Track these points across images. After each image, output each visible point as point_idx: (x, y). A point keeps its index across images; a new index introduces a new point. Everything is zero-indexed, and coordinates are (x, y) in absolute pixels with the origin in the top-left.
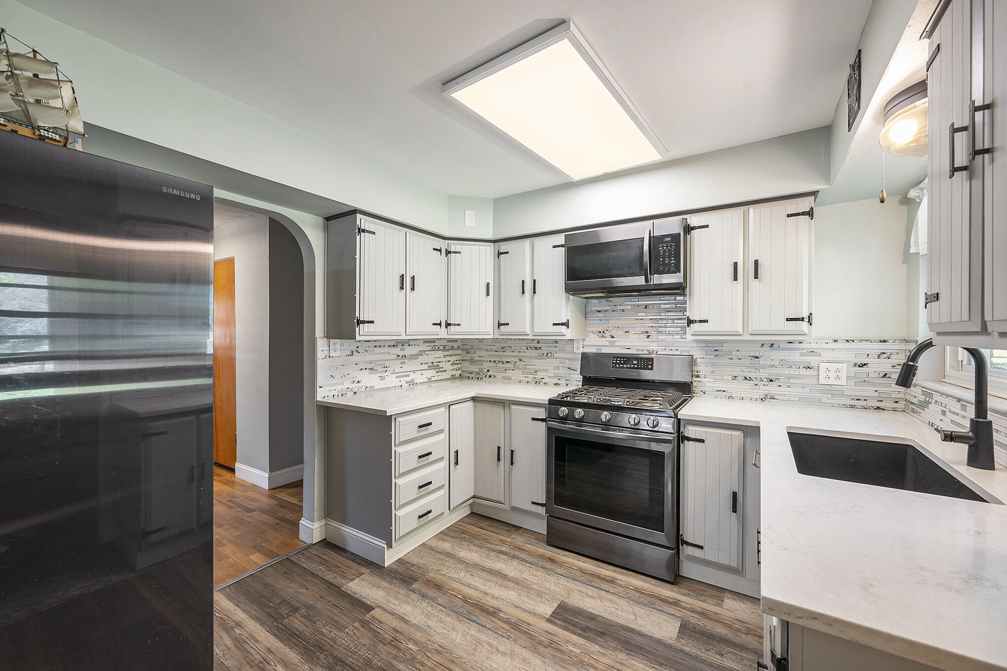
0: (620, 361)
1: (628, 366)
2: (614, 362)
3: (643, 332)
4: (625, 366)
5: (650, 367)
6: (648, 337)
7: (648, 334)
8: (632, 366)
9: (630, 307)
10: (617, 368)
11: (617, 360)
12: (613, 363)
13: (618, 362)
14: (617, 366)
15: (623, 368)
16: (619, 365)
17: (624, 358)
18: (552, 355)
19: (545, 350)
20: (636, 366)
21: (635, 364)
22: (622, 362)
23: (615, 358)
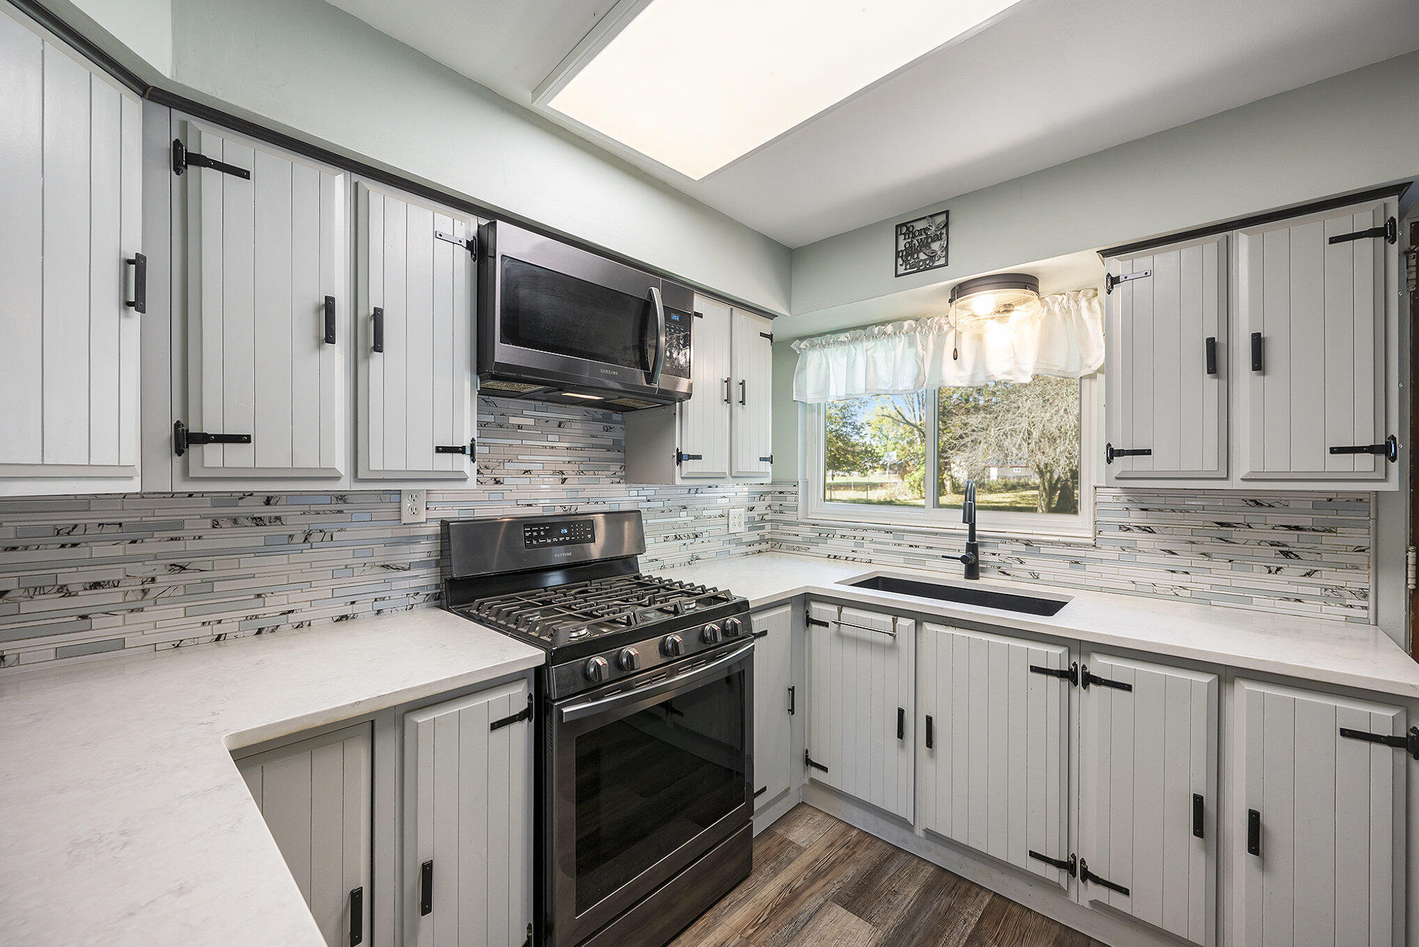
0: (539, 533)
1: (555, 540)
2: (527, 534)
3: (555, 473)
4: (549, 541)
5: (589, 536)
6: (564, 480)
7: (564, 476)
8: (561, 539)
9: (531, 422)
10: (535, 547)
11: (532, 531)
12: (526, 538)
13: (535, 534)
14: (535, 542)
15: (546, 545)
16: (538, 541)
17: (544, 525)
18: (328, 537)
19: (296, 523)
20: (568, 538)
21: (565, 535)
22: (542, 533)
23: (526, 526)
